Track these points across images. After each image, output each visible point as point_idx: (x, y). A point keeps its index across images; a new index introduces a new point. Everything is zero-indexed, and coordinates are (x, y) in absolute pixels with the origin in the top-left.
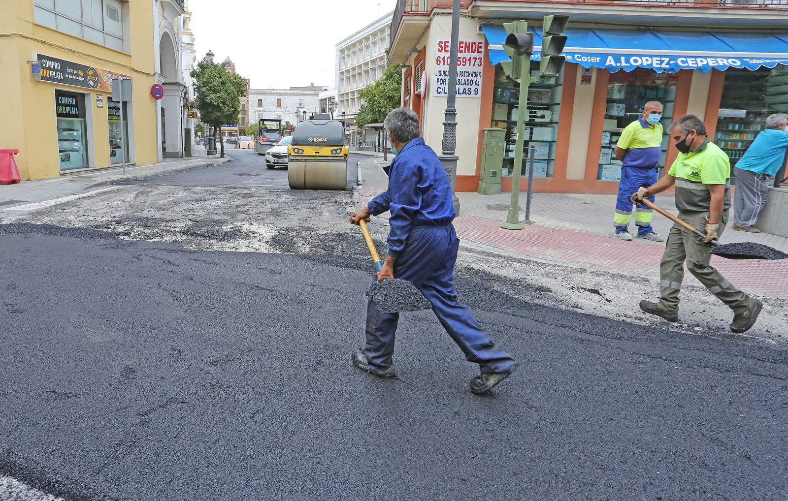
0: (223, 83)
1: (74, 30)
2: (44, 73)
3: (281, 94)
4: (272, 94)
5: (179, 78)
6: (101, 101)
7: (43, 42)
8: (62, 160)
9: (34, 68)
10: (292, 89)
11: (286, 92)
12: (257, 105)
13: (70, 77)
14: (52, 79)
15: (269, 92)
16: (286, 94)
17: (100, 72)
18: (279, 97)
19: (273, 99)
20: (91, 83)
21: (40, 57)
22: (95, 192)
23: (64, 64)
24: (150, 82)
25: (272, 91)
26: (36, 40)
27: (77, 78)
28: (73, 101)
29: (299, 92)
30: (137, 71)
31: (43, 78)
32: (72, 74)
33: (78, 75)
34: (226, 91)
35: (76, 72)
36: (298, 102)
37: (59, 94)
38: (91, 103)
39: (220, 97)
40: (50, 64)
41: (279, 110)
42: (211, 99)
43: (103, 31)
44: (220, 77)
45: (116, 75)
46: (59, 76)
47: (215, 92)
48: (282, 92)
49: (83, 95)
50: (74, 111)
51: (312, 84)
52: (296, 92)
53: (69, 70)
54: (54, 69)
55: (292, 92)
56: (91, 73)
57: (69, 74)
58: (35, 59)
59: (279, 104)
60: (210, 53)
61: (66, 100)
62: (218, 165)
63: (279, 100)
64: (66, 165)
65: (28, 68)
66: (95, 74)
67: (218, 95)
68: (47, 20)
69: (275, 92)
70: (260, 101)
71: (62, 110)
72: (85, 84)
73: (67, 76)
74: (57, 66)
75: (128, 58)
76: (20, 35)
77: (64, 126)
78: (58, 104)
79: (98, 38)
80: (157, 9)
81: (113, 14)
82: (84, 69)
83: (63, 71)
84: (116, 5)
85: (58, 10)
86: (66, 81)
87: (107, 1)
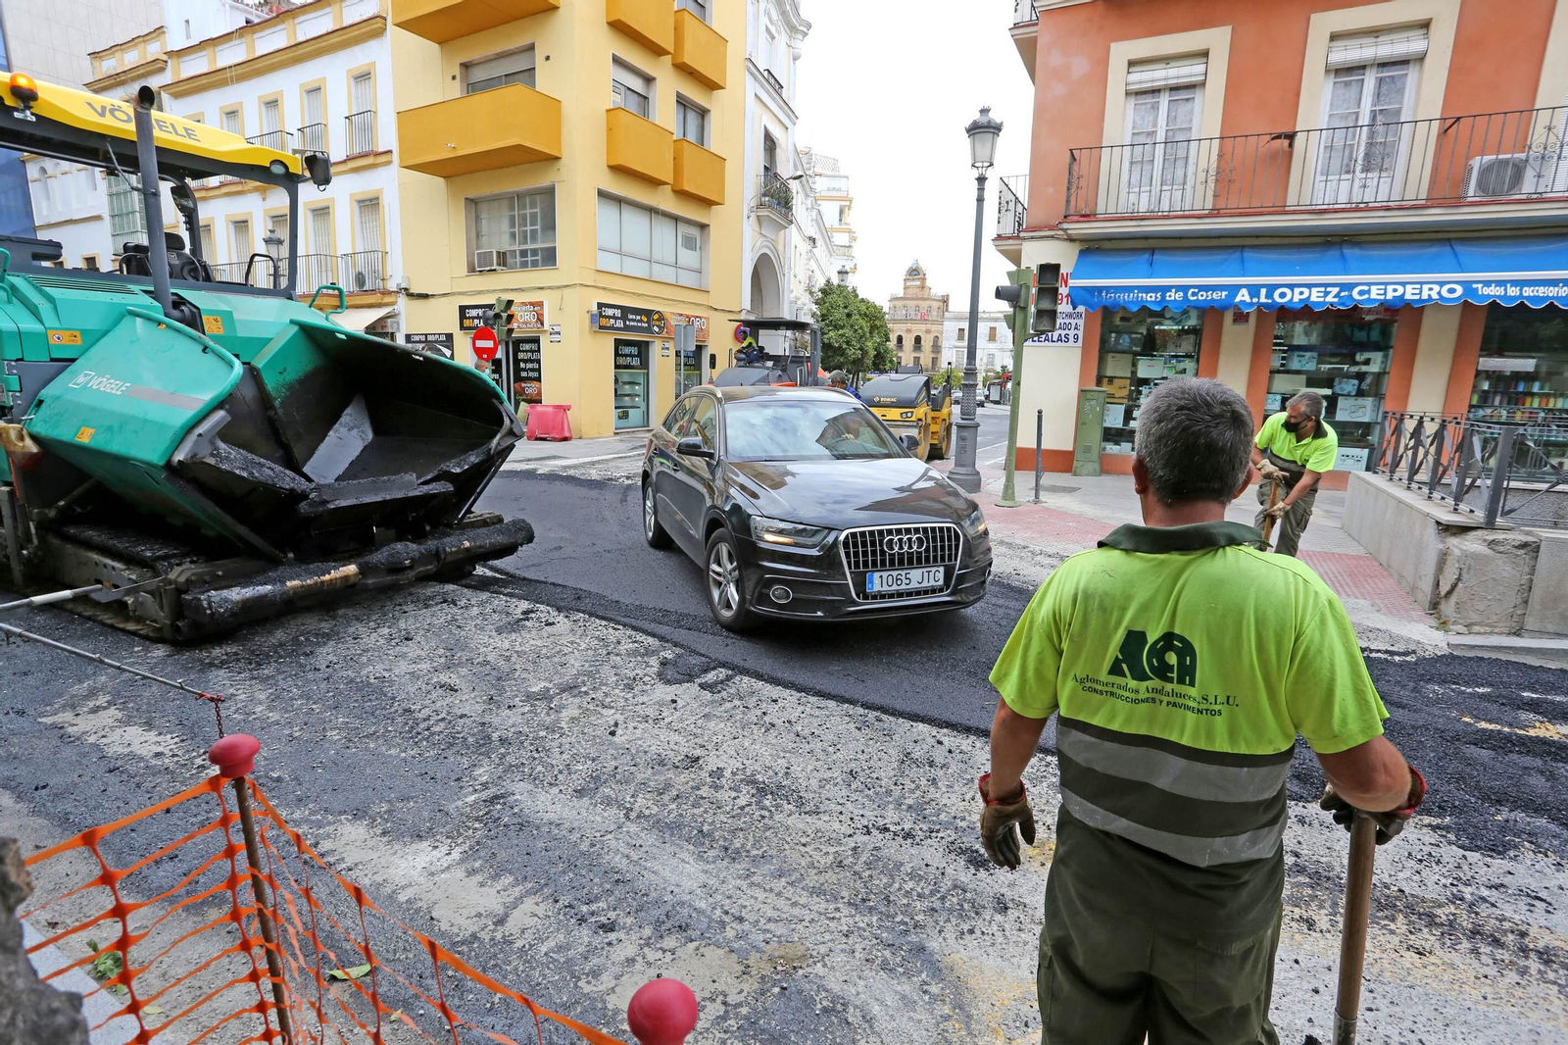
0: (849, 315)
1: (639, 269)
2: (604, 322)
5: (783, 313)
6: (668, 349)
7: (604, 289)
8: (619, 418)
9: (593, 318)
13: (632, 323)
14: (612, 328)
17: (668, 315)
20: (656, 329)
21: (600, 305)
23: (625, 310)
24: (735, 321)
26: (596, 287)
27: (639, 324)
28: (634, 350)
30: (715, 309)
31: (602, 327)
32: (634, 320)
33: (641, 321)
35: (638, 318)
37: (618, 343)
38: (656, 351)
39: (843, 335)
40: (610, 312)
43: (675, 265)
45: (687, 316)
46: (620, 324)
49: (647, 343)
50: (636, 362)
53: (630, 317)
54: (614, 318)
56: (656, 317)
57: (630, 320)
58: (595, 308)
60: (843, 271)
61: (626, 350)
64: (622, 423)
65: (587, 318)
66: (661, 318)
68: (611, 263)
71: (621, 361)
72: (649, 330)
73: (627, 323)
74: (618, 313)
75: (707, 295)
76: (581, 285)
77: (623, 379)
78: (617, 354)
79: (668, 274)
80: (749, 228)
81: (690, 243)
82: (648, 313)
83: (624, 318)
84: (694, 232)
85: (624, 249)
86: (627, 328)
87: (683, 229)
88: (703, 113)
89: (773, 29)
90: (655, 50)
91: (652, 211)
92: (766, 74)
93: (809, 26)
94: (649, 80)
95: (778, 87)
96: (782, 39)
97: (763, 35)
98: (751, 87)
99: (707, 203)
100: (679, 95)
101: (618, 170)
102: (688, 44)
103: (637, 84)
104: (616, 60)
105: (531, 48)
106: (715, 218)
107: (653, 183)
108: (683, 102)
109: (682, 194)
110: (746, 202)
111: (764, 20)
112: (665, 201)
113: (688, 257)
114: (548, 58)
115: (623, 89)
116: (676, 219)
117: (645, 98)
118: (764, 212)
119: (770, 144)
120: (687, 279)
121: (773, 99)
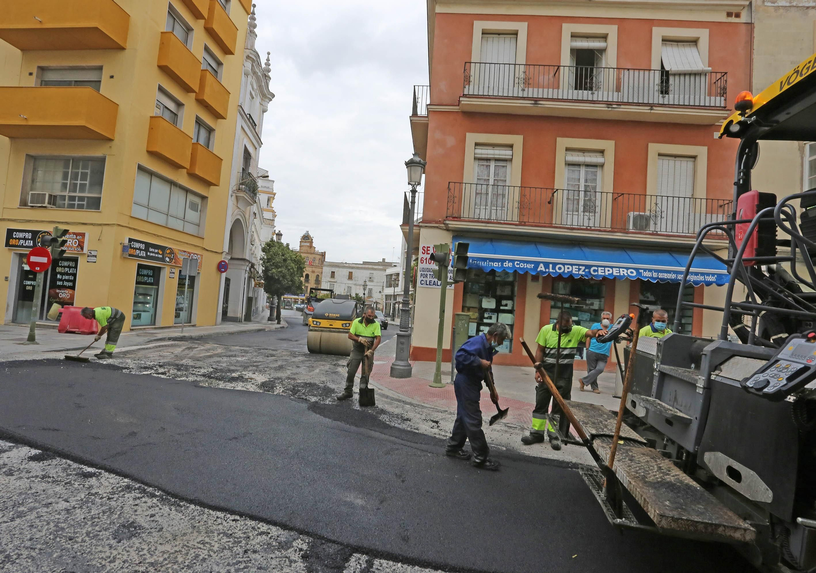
0: (285, 260)
1: (160, 219)
2: (132, 251)
3: (353, 268)
4: (344, 267)
5: (245, 255)
6: (174, 273)
7: (134, 229)
8: (134, 318)
9: (125, 248)
10: (365, 263)
11: (357, 266)
12: (330, 276)
13: (151, 254)
14: (137, 256)
15: (342, 265)
16: (358, 268)
17: (176, 251)
18: (351, 270)
19: (346, 272)
20: (167, 259)
21: (130, 240)
22: (154, 345)
23: (148, 245)
24: (218, 259)
25: (345, 265)
26: (130, 228)
27: (157, 255)
28: (150, 273)
29: (370, 266)
30: (207, 250)
31: (130, 255)
32: (153, 252)
33: (158, 253)
34: (287, 267)
35: (156, 251)
36: (368, 276)
37: (140, 267)
38: (165, 275)
39: (281, 272)
40: (137, 245)
41: (350, 282)
42: (272, 273)
43: (184, 219)
44: (283, 255)
45: (189, 253)
46: (143, 254)
47: (277, 267)
48: (354, 265)
49: (160, 269)
50: (151, 280)
51: (384, 260)
52: (367, 266)
53: (151, 250)
54: (140, 249)
55: (363, 266)
56: (168, 251)
57: (150, 252)
58: (126, 242)
59: (350, 276)
60: (279, 233)
61: (145, 272)
62: (270, 331)
63: (351, 273)
64: (137, 322)
65: (120, 248)
66: (172, 252)
67: (279, 270)
68: (141, 213)
69: (347, 265)
70: (333, 273)
71: (140, 279)
72: (163, 260)
73: (149, 254)
74: (143, 246)
75: (201, 240)
76: (119, 225)
77: (141, 291)
78: (138, 274)
79: (178, 225)
80: (231, 202)
81: (194, 207)
82: (163, 248)
83: (146, 250)
84: (197, 200)
85: (151, 205)
86: (148, 257)
87: (191, 197)
88: (210, 131)
89: (253, 93)
90: (186, 88)
91: (172, 183)
92: (248, 116)
93: (273, 96)
94: (179, 105)
95: (254, 125)
96: (258, 100)
97: (248, 96)
98: (240, 122)
99: (208, 184)
100: (197, 118)
101: (154, 154)
102: (207, 90)
103: (171, 106)
104: (161, 89)
105: (100, 68)
106: (212, 193)
107: (176, 166)
108: (199, 122)
109: (192, 176)
110: (231, 186)
111: (249, 88)
112: (183, 179)
113: (192, 215)
114: (112, 77)
115: (162, 106)
116: (187, 191)
117: (176, 115)
118: (241, 194)
119: (247, 156)
120: (190, 229)
121: (251, 131)
